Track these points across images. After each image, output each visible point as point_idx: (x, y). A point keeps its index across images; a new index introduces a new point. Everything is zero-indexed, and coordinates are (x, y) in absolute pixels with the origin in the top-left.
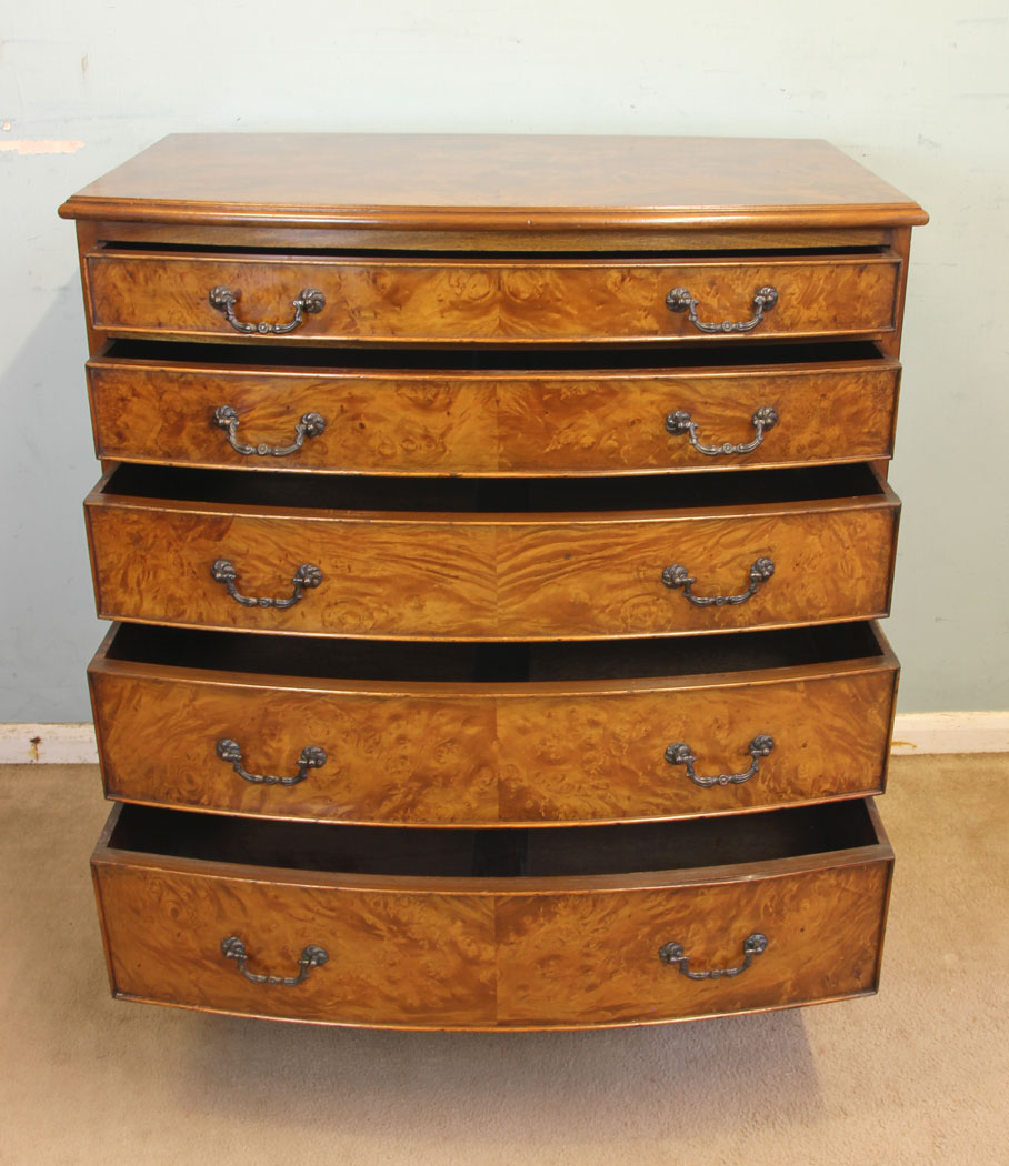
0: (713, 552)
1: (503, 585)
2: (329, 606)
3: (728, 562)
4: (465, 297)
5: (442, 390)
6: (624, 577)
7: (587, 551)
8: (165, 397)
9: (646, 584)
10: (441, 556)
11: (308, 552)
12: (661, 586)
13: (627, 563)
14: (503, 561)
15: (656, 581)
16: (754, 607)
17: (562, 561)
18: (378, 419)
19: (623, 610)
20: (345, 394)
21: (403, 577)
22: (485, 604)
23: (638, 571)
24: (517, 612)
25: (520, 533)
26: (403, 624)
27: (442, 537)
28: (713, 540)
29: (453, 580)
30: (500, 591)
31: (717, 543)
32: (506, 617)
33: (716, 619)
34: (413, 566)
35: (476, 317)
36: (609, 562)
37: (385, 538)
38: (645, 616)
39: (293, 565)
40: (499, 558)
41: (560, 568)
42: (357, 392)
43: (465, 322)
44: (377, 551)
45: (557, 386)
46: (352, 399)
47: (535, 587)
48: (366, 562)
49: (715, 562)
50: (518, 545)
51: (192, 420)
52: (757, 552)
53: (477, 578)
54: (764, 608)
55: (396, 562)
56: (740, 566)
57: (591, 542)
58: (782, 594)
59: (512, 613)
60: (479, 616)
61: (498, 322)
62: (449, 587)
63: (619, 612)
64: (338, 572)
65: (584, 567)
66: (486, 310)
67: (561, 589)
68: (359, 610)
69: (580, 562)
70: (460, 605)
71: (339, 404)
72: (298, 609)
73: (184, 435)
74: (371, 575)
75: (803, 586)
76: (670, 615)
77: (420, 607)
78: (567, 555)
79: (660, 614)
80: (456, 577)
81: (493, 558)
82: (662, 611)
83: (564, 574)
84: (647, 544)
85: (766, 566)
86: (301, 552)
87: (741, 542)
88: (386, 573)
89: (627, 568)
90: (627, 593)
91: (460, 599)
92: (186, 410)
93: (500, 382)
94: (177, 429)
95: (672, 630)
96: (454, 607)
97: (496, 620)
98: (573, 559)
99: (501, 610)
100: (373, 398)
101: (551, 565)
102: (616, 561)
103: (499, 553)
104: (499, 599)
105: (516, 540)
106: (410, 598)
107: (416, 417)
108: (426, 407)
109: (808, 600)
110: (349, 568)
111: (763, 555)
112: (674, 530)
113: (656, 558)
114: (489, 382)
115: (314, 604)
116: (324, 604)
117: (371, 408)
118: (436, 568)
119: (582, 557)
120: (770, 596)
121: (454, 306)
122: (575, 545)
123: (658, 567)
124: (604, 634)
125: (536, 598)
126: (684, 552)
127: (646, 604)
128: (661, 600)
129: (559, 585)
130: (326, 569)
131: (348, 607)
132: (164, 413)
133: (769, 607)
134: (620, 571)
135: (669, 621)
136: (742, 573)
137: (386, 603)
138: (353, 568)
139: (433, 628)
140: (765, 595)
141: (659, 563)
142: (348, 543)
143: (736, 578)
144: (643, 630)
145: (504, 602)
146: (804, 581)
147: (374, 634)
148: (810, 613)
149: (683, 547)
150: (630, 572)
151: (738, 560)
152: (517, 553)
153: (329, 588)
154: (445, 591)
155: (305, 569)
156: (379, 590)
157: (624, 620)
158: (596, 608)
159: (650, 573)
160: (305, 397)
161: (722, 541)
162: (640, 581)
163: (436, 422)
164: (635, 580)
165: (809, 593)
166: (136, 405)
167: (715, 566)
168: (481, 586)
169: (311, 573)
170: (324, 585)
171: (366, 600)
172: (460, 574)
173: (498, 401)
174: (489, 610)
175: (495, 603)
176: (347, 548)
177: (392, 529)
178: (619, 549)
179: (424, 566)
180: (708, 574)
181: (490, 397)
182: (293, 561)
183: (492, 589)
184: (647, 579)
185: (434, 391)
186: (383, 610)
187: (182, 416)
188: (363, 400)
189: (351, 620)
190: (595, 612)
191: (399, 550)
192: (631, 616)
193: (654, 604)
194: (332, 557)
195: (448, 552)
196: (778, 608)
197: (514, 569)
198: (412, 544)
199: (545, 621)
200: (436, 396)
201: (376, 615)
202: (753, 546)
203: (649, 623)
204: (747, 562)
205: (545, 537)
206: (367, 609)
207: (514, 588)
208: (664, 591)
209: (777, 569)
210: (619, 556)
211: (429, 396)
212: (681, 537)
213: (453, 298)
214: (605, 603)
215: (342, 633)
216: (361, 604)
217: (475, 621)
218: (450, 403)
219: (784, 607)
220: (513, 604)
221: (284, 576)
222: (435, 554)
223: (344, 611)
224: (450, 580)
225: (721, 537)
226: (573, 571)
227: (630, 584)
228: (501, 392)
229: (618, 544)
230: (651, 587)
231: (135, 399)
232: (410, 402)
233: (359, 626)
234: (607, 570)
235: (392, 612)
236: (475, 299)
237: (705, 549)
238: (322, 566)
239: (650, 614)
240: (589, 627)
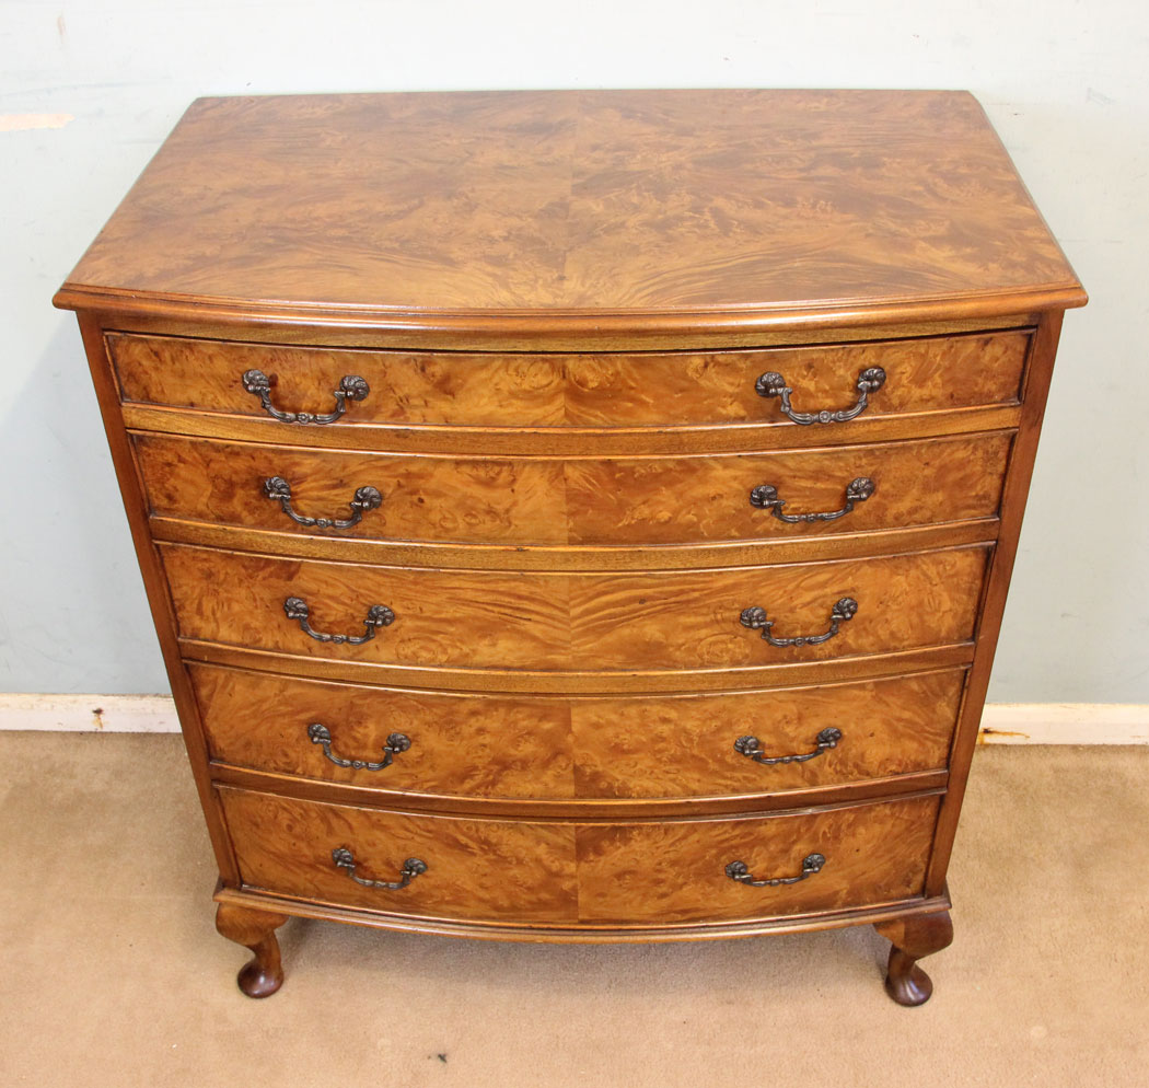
0: (793, 595)
1: (578, 626)
2: (402, 641)
3: (809, 603)
4: (526, 386)
5: (505, 468)
6: (700, 619)
7: (664, 596)
8: (212, 465)
9: (723, 625)
10: (513, 601)
11: (380, 595)
12: (739, 626)
13: (704, 606)
14: (574, 606)
15: (734, 622)
16: (835, 641)
17: (637, 605)
18: (438, 494)
19: (699, 648)
20: (402, 470)
21: (475, 618)
22: (559, 643)
23: (715, 613)
24: (591, 650)
25: (593, 582)
26: (477, 659)
27: (513, 584)
28: (793, 585)
29: (526, 622)
30: (573, 632)
31: (798, 586)
32: (582, 654)
33: (795, 653)
34: (486, 610)
35: (538, 407)
36: (684, 606)
37: (456, 584)
38: (721, 652)
39: (365, 605)
40: (572, 603)
41: (636, 611)
42: (414, 468)
43: (528, 411)
44: (448, 596)
45: (632, 464)
46: (408, 475)
47: (610, 628)
48: (437, 605)
49: (795, 603)
50: (591, 593)
51: (243, 488)
52: (839, 593)
53: (550, 621)
54: (845, 643)
55: (469, 606)
56: (821, 606)
57: (667, 589)
58: (865, 629)
59: (584, 651)
60: (552, 654)
61: (562, 412)
62: (523, 628)
63: (695, 649)
64: (410, 612)
65: (659, 612)
66: (551, 399)
67: (635, 630)
68: (433, 646)
69: (656, 606)
70: (534, 644)
71: (395, 480)
72: (372, 643)
73: (235, 501)
74: (443, 616)
75: (887, 621)
76: (747, 651)
77: (494, 645)
78: (642, 600)
79: (737, 650)
80: (530, 620)
81: (567, 603)
82: (740, 647)
83: (639, 616)
84: (725, 589)
85: (848, 606)
86: (372, 595)
87: (823, 585)
88: (458, 615)
89: (705, 611)
90: (703, 633)
91: (534, 638)
92: (235, 478)
93: (569, 462)
94: (228, 495)
95: (750, 665)
96: (528, 645)
97: (570, 657)
98: (648, 604)
99: (575, 648)
100: (431, 475)
101: (626, 609)
102: (693, 605)
103: (572, 599)
104: (573, 638)
105: (589, 587)
106: (483, 637)
107: (478, 492)
108: (489, 483)
109: (892, 634)
110: (421, 609)
111: (847, 595)
112: (753, 576)
113: (734, 601)
114: (555, 462)
115: (387, 639)
116: (398, 640)
117: (432, 484)
118: (507, 611)
119: (658, 602)
120: (852, 631)
121: (513, 395)
122: (649, 591)
123: (736, 609)
124: (680, 669)
125: (610, 638)
126: (762, 596)
127: (723, 642)
128: (739, 638)
129: (634, 626)
130: (398, 610)
131: (422, 643)
132: (213, 479)
133: (850, 641)
134: (696, 614)
135: (746, 656)
136: (823, 612)
137: (459, 640)
138: (424, 609)
139: (507, 663)
140: (847, 631)
141: (737, 606)
142: (418, 587)
143: (819, 617)
144: (719, 665)
145: (577, 642)
146: (888, 616)
147: (449, 668)
148: (893, 644)
149: (762, 591)
150: (707, 615)
151: (820, 601)
152: (591, 599)
153: (401, 626)
154: (518, 632)
155: (377, 609)
156: (452, 629)
157: (701, 656)
158: (672, 646)
159: (727, 614)
160: (360, 471)
161: (803, 584)
162: (717, 622)
163: (499, 497)
164: (712, 621)
165: (894, 627)
166: (182, 470)
167: (795, 607)
168: (555, 627)
169: (382, 613)
170: (395, 624)
171: (439, 638)
172: (533, 617)
173: (565, 480)
174: (564, 648)
175: (570, 642)
176: (417, 592)
177: (461, 577)
178: (696, 594)
179: (496, 609)
180: (788, 614)
181: (557, 476)
182: (364, 601)
183: (565, 630)
184: (724, 620)
185: (497, 469)
186: (457, 647)
187: (231, 484)
188: (420, 476)
189: (425, 655)
190: (671, 649)
191: (470, 595)
192: (708, 653)
193: (731, 641)
194: (403, 599)
195: (520, 597)
196: (860, 642)
197: (587, 612)
198: (483, 590)
199: (620, 658)
200: (498, 474)
201: (449, 651)
202: (836, 588)
203: (726, 658)
204: (830, 602)
205: (619, 585)
206: (441, 645)
207: (588, 629)
208: (742, 631)
209: (860, 607)
210: (696, 600)
211: (492, 474)
212: (761, 582)
213: (513, 387)
214: (681, 641)
215: (417, 665)
216: (434, 641)
217: (549, 657)
218: (514, 481)
219: (866, 641)
220: (586, 643)
221: (356, 614)
222: (507, 599)
223: (417, 646)
224: (522, 622)
225: (802, 581)
226: (648, 614)
227: (706, 625)
228: (569, 471)
229: (694, 590)
230: (728, 627)
231: (182, 465)
232: (470, 479)
233: (433, 660)
234: (683, 613)
235: (466, 649)
236: (537, 389)
237: (785, 592)
238: (394, 607)
239: (728, 650)
240: (665, 663)
